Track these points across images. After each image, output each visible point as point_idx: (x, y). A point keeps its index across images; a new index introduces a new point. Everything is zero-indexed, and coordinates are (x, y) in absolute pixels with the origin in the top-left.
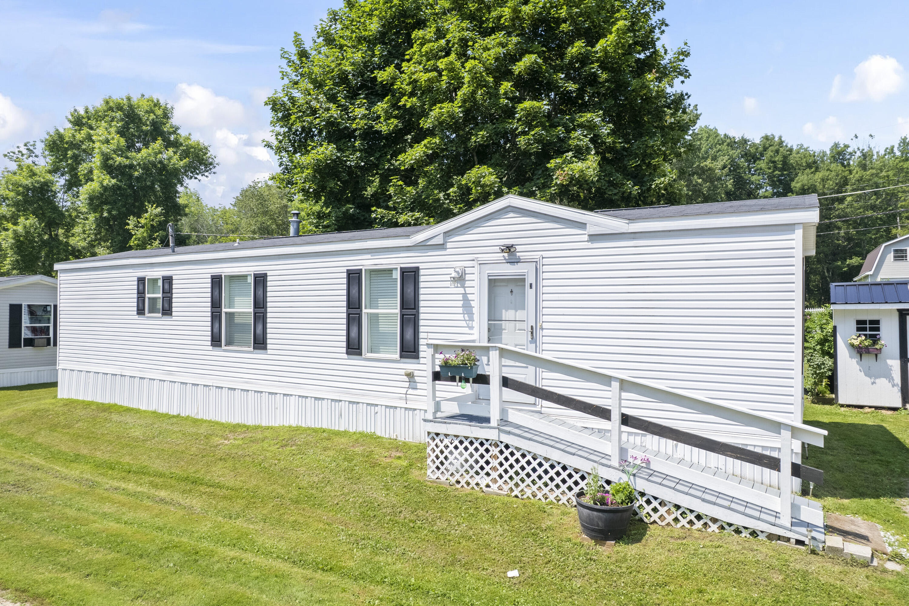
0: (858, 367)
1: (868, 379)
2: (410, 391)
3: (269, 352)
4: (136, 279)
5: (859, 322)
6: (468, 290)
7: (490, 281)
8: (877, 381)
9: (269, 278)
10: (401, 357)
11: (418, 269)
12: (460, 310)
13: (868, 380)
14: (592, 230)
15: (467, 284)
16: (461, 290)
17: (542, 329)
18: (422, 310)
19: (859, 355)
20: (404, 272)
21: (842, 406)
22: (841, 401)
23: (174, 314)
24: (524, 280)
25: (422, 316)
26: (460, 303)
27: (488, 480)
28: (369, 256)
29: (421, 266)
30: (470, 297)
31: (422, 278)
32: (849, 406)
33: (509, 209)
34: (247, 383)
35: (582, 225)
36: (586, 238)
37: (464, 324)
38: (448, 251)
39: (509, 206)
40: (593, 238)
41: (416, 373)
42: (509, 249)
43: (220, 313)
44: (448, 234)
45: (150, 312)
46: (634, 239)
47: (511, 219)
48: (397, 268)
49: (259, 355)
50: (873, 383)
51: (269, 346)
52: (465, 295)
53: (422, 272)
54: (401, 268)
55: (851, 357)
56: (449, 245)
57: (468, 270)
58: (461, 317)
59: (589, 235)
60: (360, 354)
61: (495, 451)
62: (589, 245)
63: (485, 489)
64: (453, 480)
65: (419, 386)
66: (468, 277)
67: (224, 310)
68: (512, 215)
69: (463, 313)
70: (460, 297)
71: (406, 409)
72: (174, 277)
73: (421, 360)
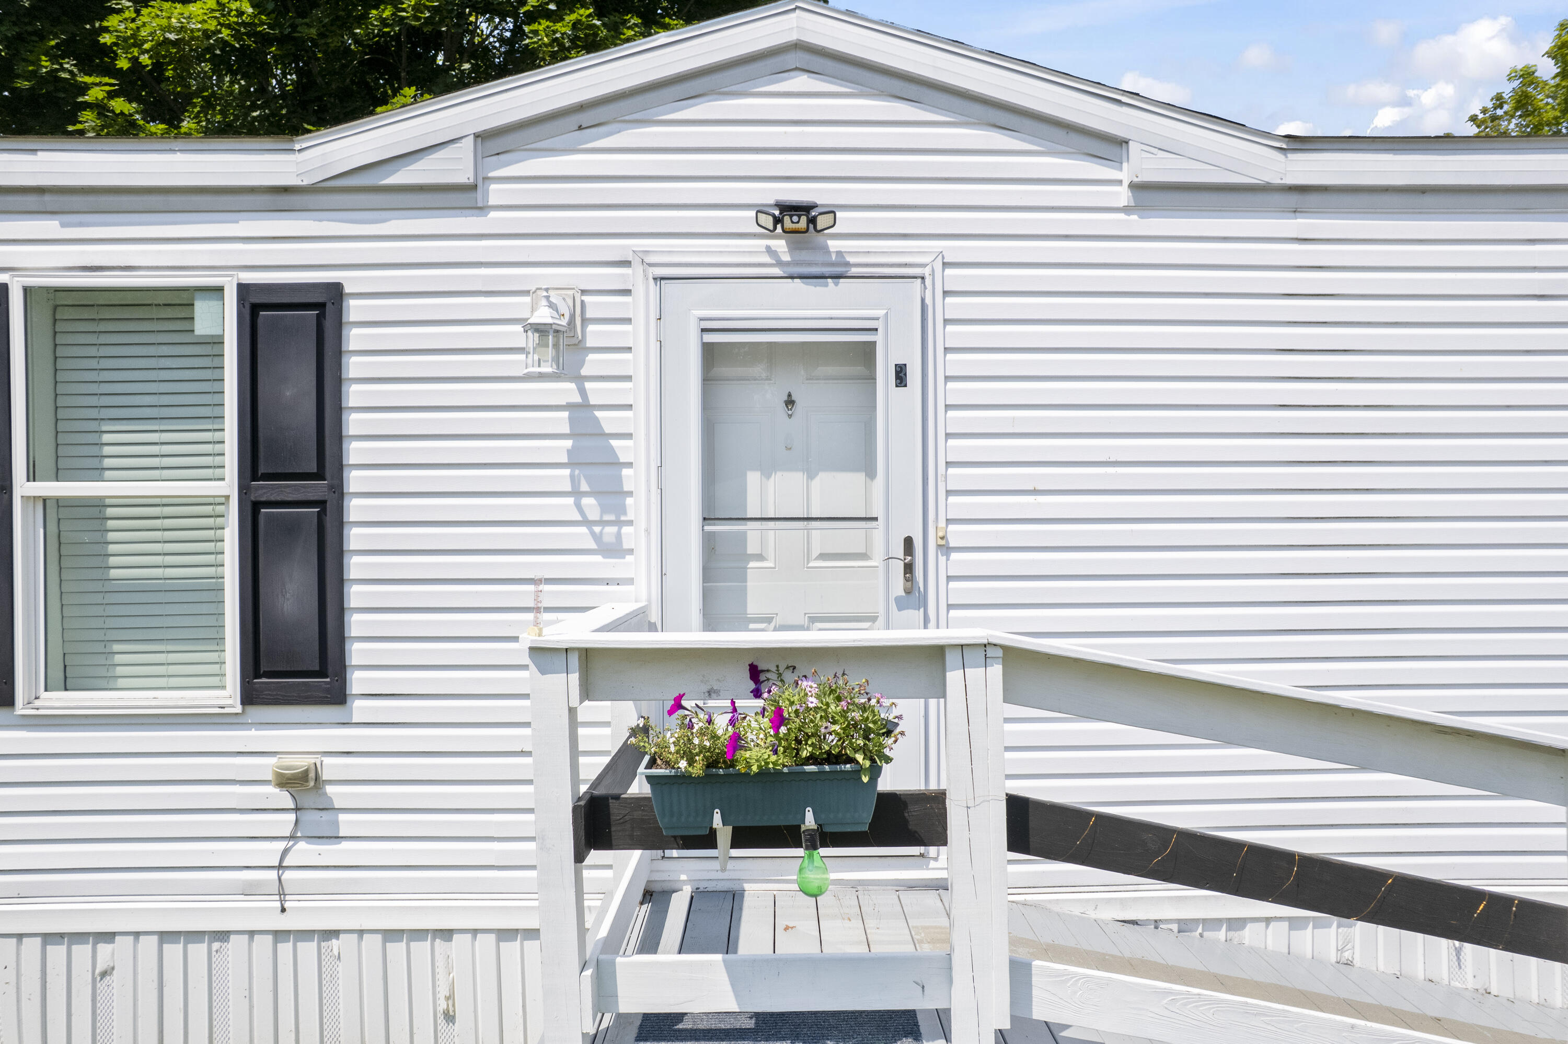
2: (304, 852)
6: (599, 393)
7: (710, 353)
10: (249, 697)
11: (335, 292)
12: (561, 478)
14: (1148, 165)
15: (593, 364)
16: (566, 391)
17: (945, 549)
18: (354, 480)
20: (259, 304)
25: (355, 509)
26: (560, 449)
29: (351, 281)
30: (608, 420)
31: (354, 338)
33: (793, 59)
36: (1123, 196)
37: (580, 536)
38: (495, 220)
39: (798, 46)
40: (1153, 196)
41: (331, 768)
42: (809, 218)
44: (496, 142)
47: (801, 99)
48: (218, 291)
52: (582, 411)
53: (354, 310)
54: (243, 289)
56: (496, 193)
57: (596, 305)
58: (564, 507)
59: (1134, 187)
62: (1135, 223)
65: (347, 823)
66: (595, 335)
68: (802, 82)
69: (576, 493)
70: (560, 421)
71: (279, 935)
73: (359, 708)
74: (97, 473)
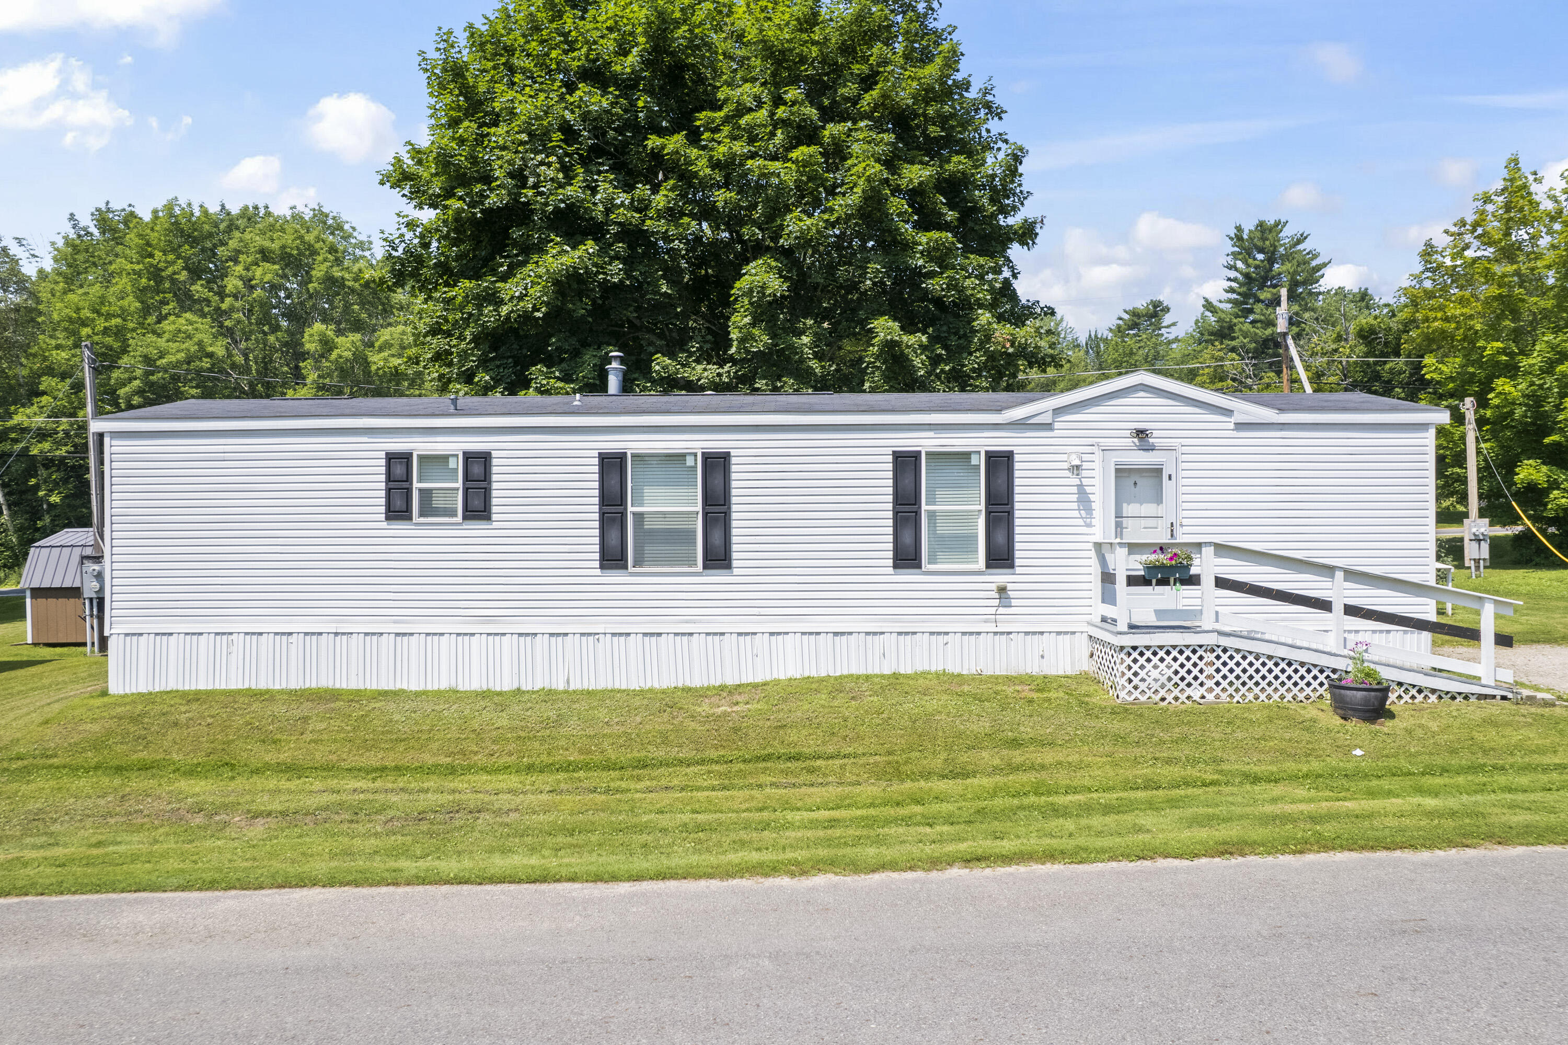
2: (1002, 610)
3: (737, 571)
4: (383, 455)
6: (1085, 482)
7: (1117, 471)
9: (734, 460)
10: (988, 566)
11: (1012, 453)
12: (1075, 505)
15: (1084, 473)
16: (1077, 481)
17: (1181, 525)
18: (1017, 506)
20: (992, 457)
23: (494, 517)
24: (1160, 470)
25: (1017, 514)
26: (1075, 497)
27: (1202, 690)
28: (931, 434)
29: (1016, 450)
30: (1088, 489)
31: (1017, 466)
33: (1139, 388)
34: (687, 622)
35: (1228, 412)
36: (1232, 426)
37: (1080, 522)
38: (1056, 433)
39: (1140, 384)
40: (1240, 426)
41: (1010, 587)
42: (1141, 434)
43: (623, 515)
44: (1058, 411)
45: (422, 514)
46: (1284, 430)
47: (1141, 398)
48: (979, 452)
49: (717, 578)
51: (735, 563)
52: (1080, 487)
53: (1017, 458)
54: (987, 452)
56: (1057, 425)
57: (1085, 457)
58: (1076, 514)
59: (1235, 423)
60: (919, 567)
62: (1235, 434)
63: (1202, 701)
65: (1014, 602)
66: (1085, 465)
67: (630, 509)
68: (1142, 394)
69: (1079, 510)
70: (1075, 490)
71: (995, 633)
72: (494, 454)
73: (1018, 570)
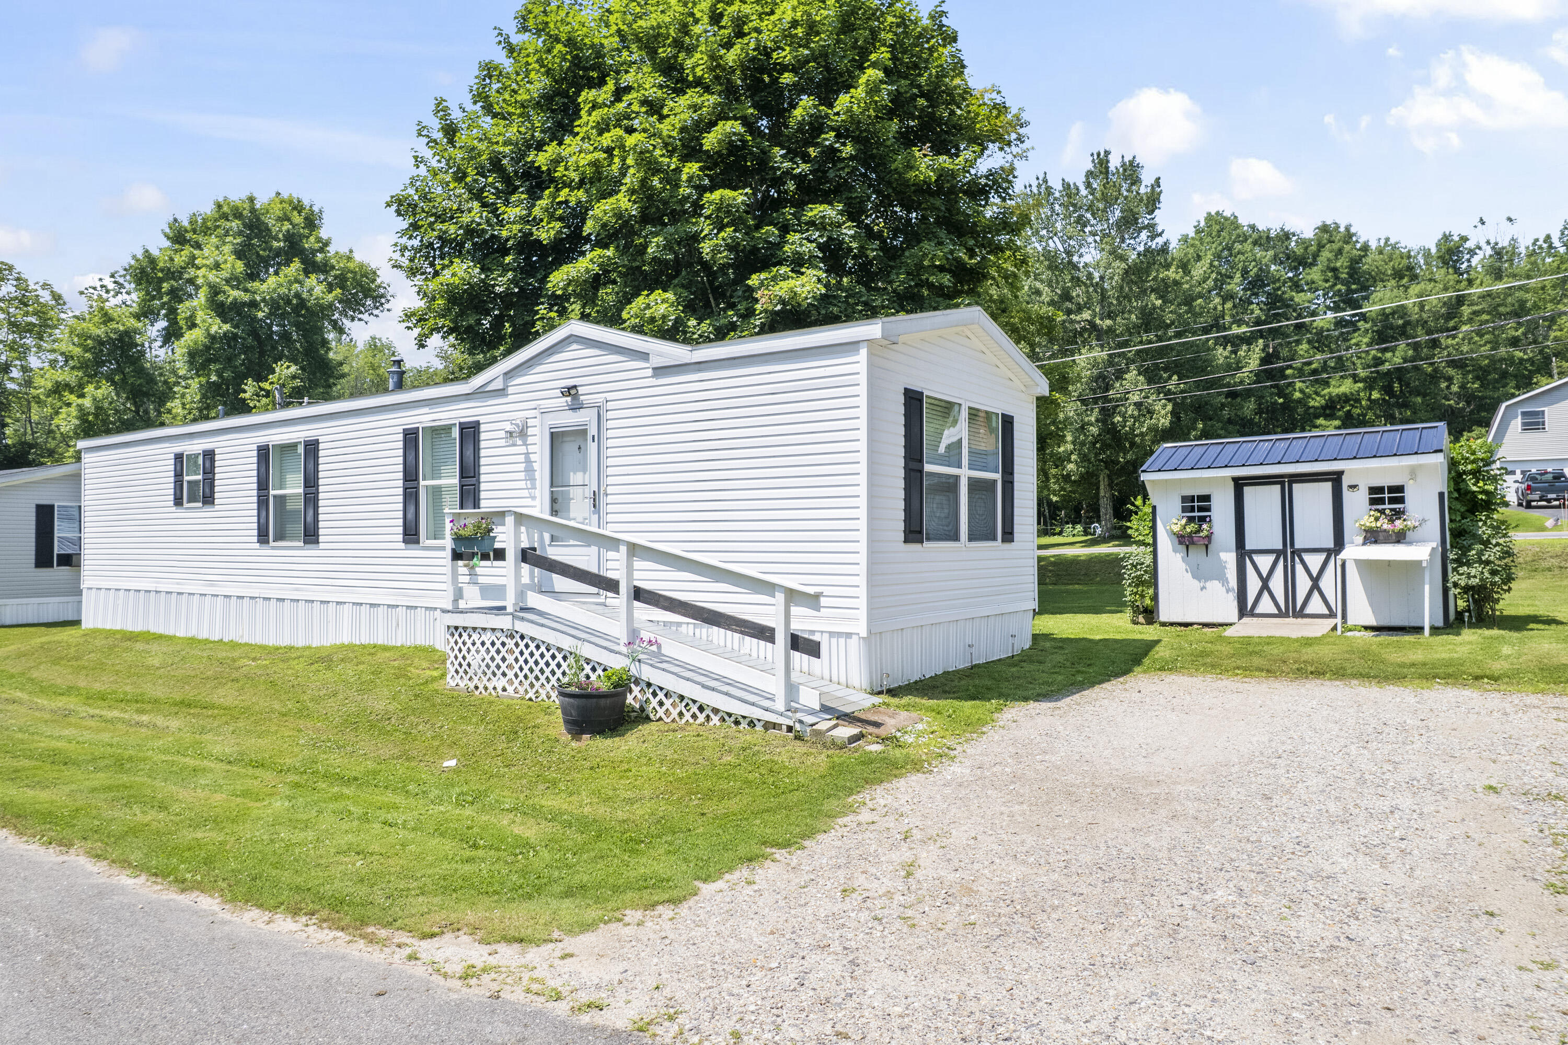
0: (1184, 566)
1: (1196, 582)
3: (321, 546)
4: (172, 456)
5: (1184, 499)
6: (531, 449)
7: (552, 434)
8: (1208, 584)
9: (321, 446)
11: (478, 423)
12: (522, 476)
13: (1196, 584)
14: (656, 361)
15: (530, 440)
16: (523, 449)
17: (606, 494)
18: (483, 478)
19: (1184, 547)
20: (463, 427)
21: (1164, 624)
22: (1163, 618)
23: (216, 501)
24: (584, 432)
25: (483, 486)
26: (522, 467)
27: (503, 682)
28: (426, 410)
29: (482, 419)
30: (532, 457)
31: (483, 436)
32: (1172, 624)
33: (572, 339)
34: (297, 590)
35: (644, 356)
36: (649, 372)
37: (525, 493)
38: (510, 398)
39: (571, 335)
40: (660, 371)
42: (570, 391)
43: (268, 496)
44: (509, 375)
45: (189, 501)
46: (700, 371)
47: (575, 352)
48: (455, 425)
49: (311, 552)
50: (1202, 589)
51: (321, 539)
52: (527, 454)
53: (482, 428)
54: (460, 424)
55: (1175, 551)
56: (511, 390)
57: (531, 422)
58: (522, 484)
59: (654, 369)
60: (418, 542)
61: (510, 643)
62: (654, 381)
63: (500, 692)
64: (472, 686)
66: (530, 431)
67: (272, 492)
68: (575, 346)
69: (526, 480)
70: (522, 458)
72: (217, 451)
74: (440, 478)
